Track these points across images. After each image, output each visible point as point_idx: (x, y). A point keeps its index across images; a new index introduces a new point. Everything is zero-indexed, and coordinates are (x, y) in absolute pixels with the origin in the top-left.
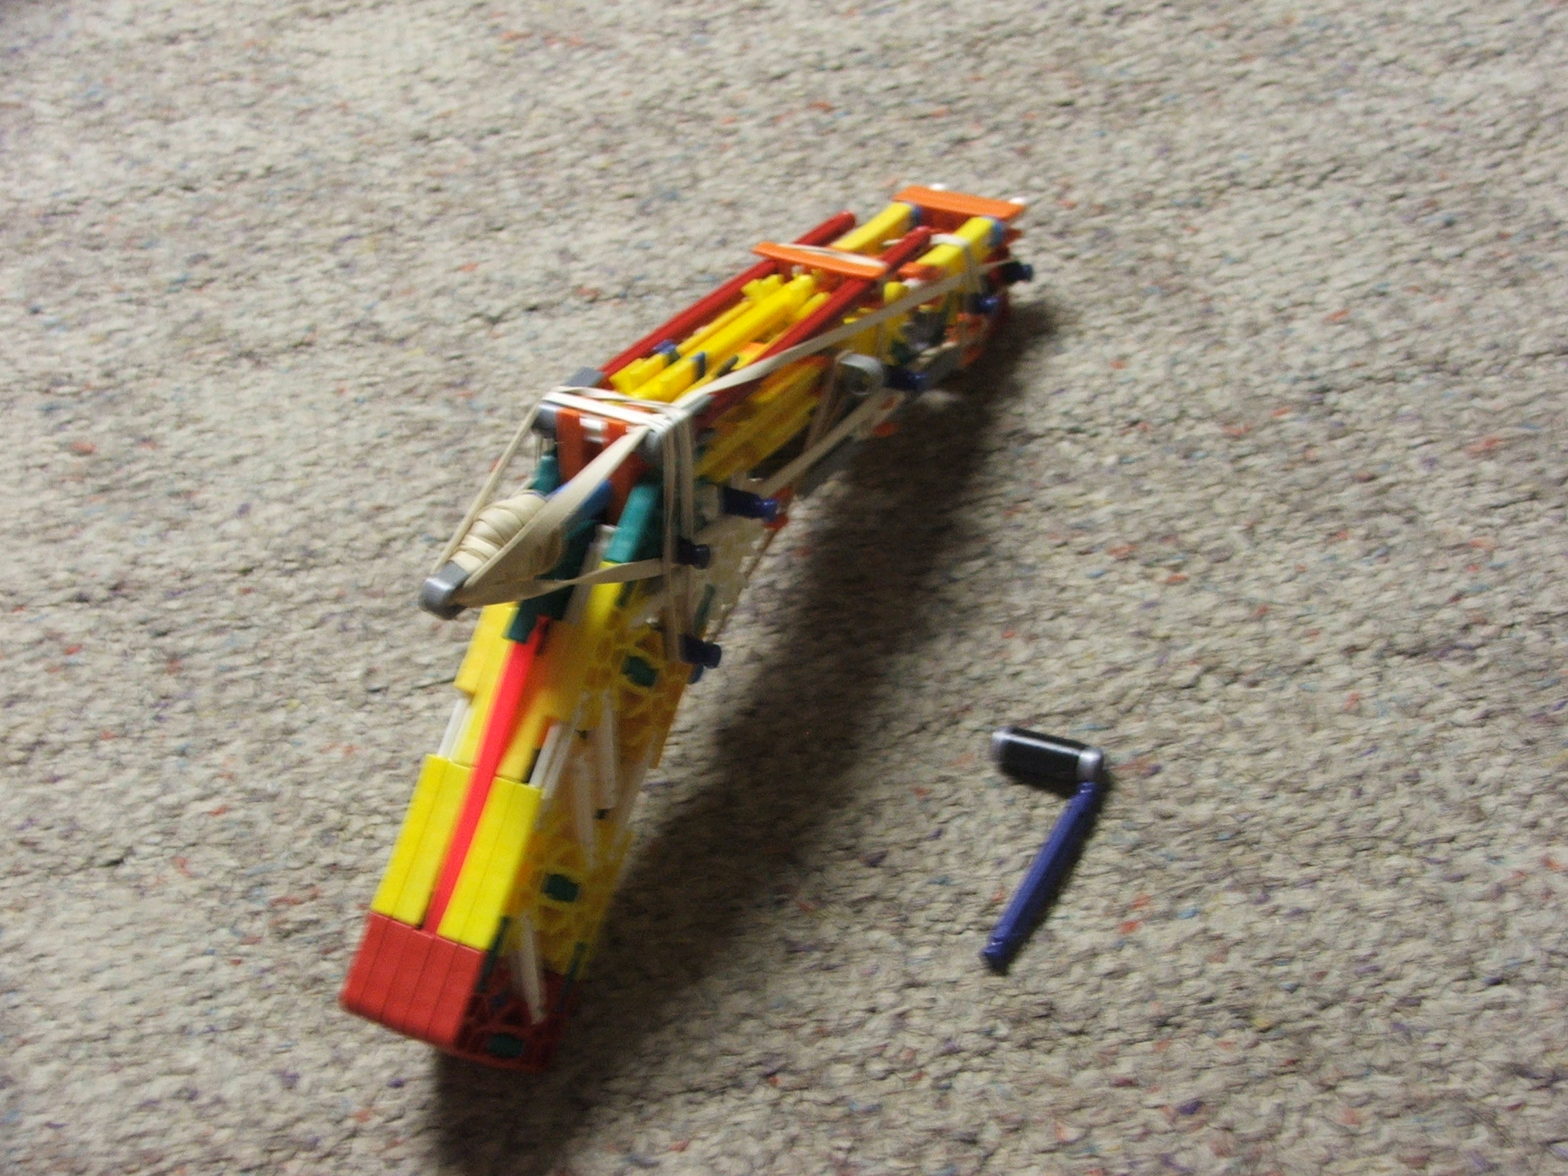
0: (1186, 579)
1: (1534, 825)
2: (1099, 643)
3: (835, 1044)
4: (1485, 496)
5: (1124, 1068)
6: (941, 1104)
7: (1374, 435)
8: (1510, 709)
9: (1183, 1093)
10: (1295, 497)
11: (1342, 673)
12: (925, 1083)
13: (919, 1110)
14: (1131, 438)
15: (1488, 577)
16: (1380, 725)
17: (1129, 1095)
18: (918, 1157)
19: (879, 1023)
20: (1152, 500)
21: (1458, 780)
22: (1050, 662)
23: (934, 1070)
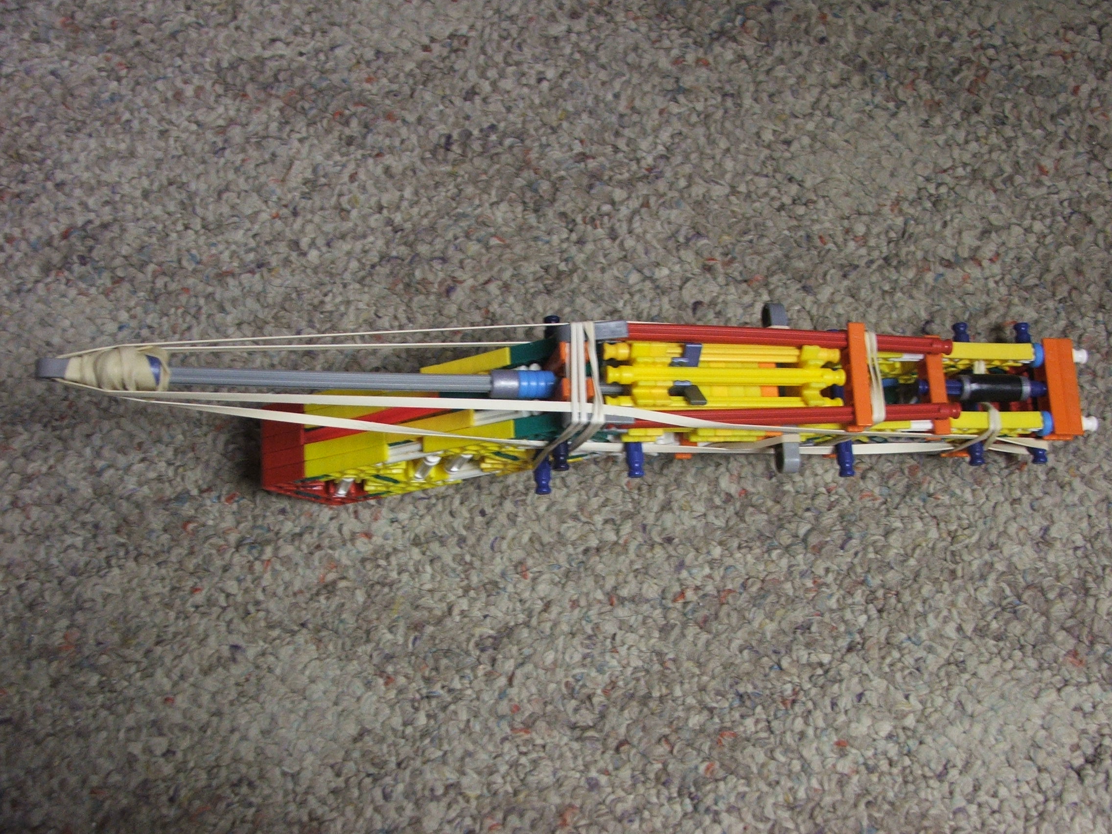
0: (675, 600)
1: (388, 557)
2: (688, 522)
3: (635, 204)
4: (545, 775)
5: (493, 288)
6: (563, 215)
7: (641, 789)
8: (439, 621)
9: (460, 295)
10: (653, 704)
11: (543, 588)
12: (579, 219)
13: (570, 205)
14: (788, 689)
15: (504, 707)
16: (499, 565)
17: (482, 278)
18: (554, 185)
19: (622, 229)
20: (736, 644)
21: (439, 558)
22: (705, 489)
23: (581, 227)
